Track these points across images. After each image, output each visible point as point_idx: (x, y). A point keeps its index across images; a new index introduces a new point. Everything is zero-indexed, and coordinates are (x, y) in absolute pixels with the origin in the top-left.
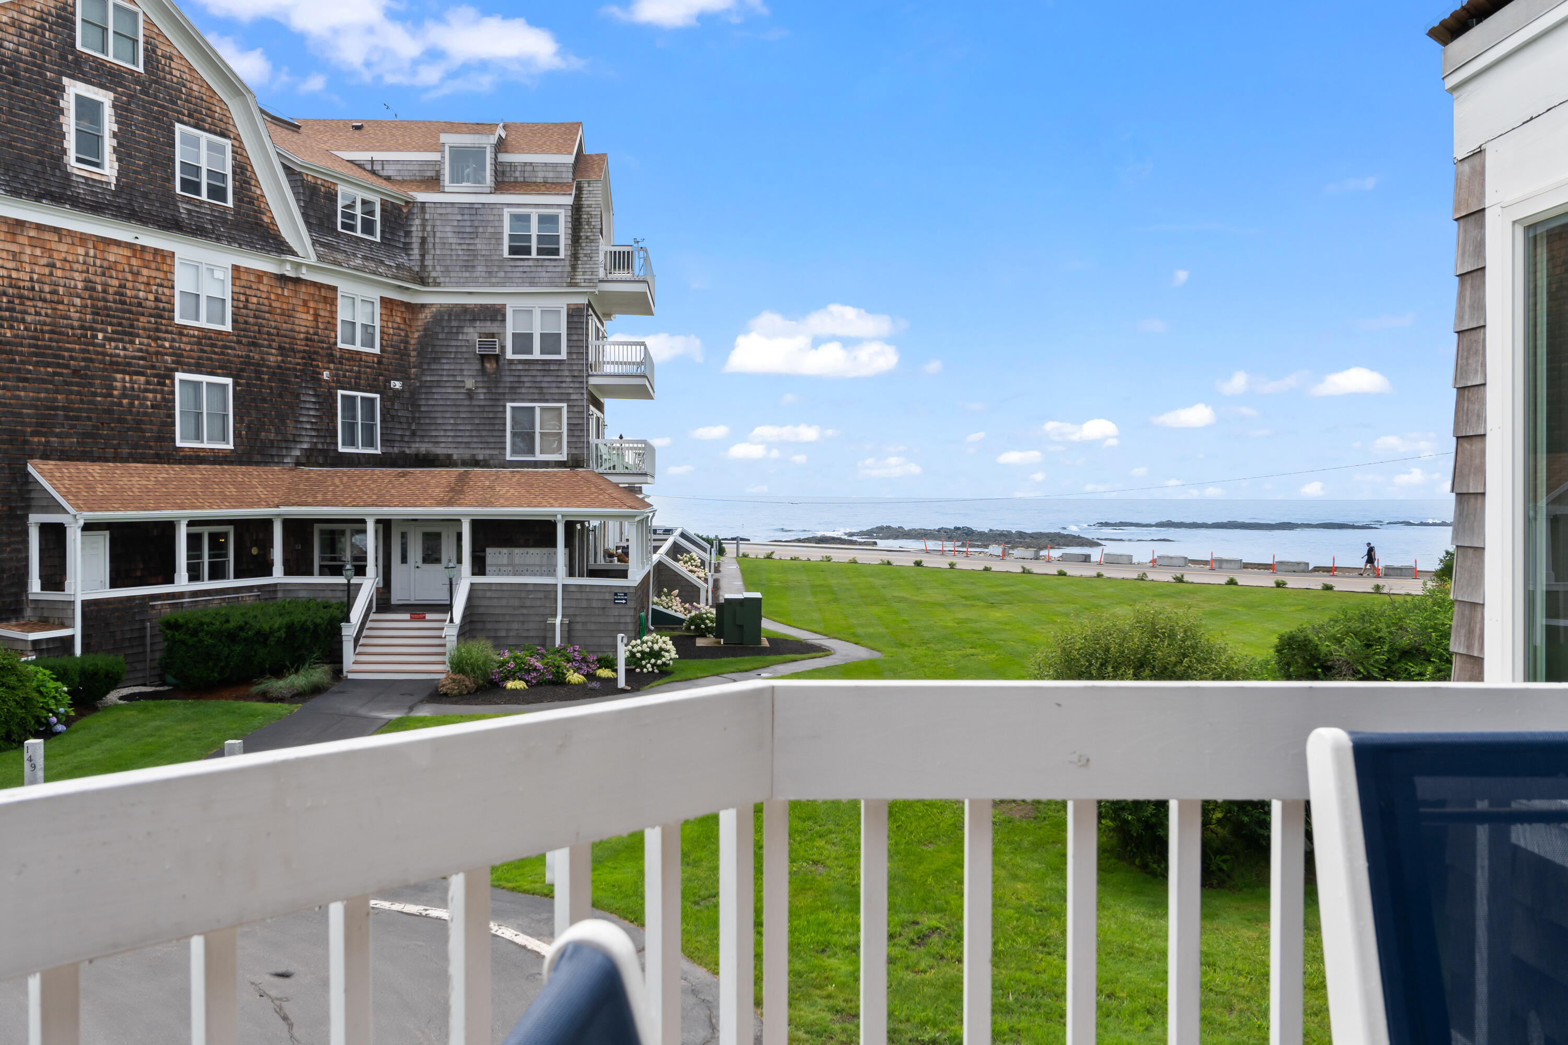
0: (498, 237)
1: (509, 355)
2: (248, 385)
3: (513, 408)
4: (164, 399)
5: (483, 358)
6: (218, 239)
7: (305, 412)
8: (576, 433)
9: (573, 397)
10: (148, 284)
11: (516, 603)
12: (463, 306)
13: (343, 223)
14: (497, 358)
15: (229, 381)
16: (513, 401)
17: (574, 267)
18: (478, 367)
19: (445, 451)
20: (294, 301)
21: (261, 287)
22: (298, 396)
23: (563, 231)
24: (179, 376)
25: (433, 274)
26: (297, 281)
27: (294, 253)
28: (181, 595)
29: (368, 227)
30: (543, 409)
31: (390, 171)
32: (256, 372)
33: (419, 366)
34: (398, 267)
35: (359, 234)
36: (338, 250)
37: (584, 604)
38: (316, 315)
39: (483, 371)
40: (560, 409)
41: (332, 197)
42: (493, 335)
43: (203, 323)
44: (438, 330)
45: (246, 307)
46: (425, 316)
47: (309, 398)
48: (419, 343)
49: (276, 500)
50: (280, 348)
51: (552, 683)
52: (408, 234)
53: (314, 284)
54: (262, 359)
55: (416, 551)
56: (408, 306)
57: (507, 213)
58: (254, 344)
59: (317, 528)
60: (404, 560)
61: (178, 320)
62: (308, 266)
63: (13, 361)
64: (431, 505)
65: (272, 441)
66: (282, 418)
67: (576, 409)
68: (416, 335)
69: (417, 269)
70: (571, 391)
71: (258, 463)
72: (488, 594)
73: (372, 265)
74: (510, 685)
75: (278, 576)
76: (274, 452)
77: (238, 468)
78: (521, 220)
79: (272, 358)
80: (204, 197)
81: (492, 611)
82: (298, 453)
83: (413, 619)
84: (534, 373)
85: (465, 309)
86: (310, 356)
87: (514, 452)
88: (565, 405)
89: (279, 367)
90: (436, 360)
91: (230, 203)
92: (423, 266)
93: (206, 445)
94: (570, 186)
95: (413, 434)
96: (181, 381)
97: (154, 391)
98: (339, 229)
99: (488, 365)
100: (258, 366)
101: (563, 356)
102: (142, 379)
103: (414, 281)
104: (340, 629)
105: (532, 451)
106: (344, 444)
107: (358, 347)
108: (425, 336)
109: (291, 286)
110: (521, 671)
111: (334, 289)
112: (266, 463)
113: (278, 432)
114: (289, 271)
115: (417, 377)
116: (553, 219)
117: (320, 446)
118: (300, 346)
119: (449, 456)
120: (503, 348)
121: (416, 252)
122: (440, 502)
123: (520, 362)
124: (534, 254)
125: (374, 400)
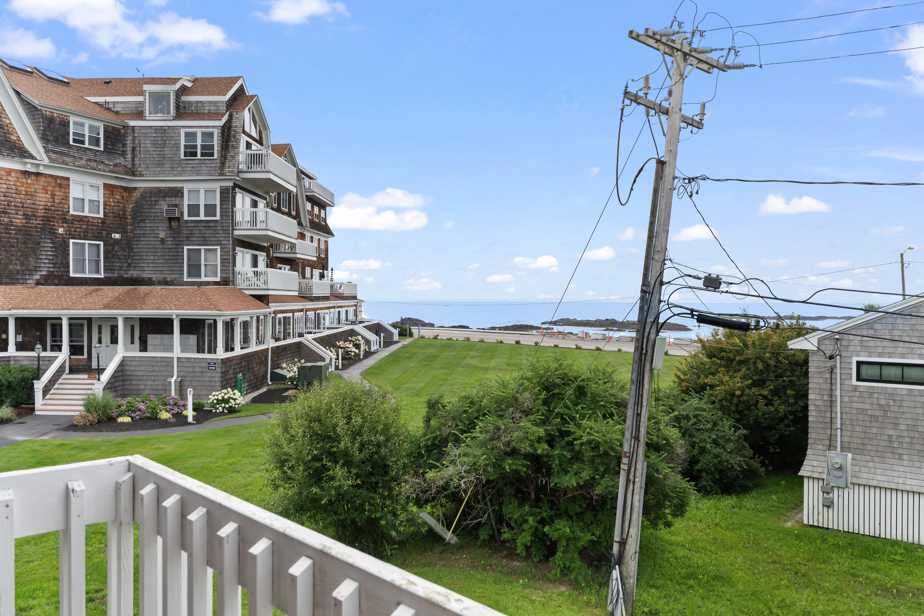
0: (177, 146)
1: (186, 217)
3: (188, 249)
5: (170, 219)
7: (45, 253)
8: (226, 265)
9: (224, 242)
11: (150, 368)
12: (158, 188)
13: (74, 139)
14: (178, 219)
16: (188, 245)
17: (223, 164)
18: (167, 225)
19: (148, 276)
20: (36, 186)
21: (10, 178)
22: (39, 243)
23: (216, 142)
25: (140, 169)
26: (38, 174)
27: (33, 158)
29: (96, 141)
30: (206, 250)
31: (118, 108)
32: (6, 229)
33: (133, 224)
34: (115, 165)
35: (87, 145)
36: (68, 155)
37: (190, 369)
38: (53, 196)
39: (170, 227)
40: (216, 250)
41: (65, 124)
42: (176, 206)
44: (144, 203)
46: (136, 195)
47: (47, 244)
48: (133, 211)
49: (10, 306)
50: (25, 215)
51: (150, 418)
52: (124, 145)
53: (52, 176)
54: (11, 221)
55: (106, 336)
56: (126, 189)
57: (182, 132)
59: (49, 323)
60: (100, 342)
62: (45, 166)
64: (100, 309)
65: (18, 271)
66: (26, 256)
67: (225, 250)
68: (131, 206)
69: (130, 166)
70: (222, 239)
72: (134, 363)
73: (94, 164)
74: (121, 420)
75: (12, 351)
76: (19, 277)
78: (191, 136)
79: (18, 221)
81: (135, 373)
82: (38, 277)
83: (89, 378)
84: (201, 228)
85: (159, 190)
86: (47, 219)
87: (189, 276)
88: (219, 247)
89: (24, 226)
90: (142, 221)
92: (133, 164)
94: (223, 115)
95: (129, 265)
98: (71, 142)
99: (173, 224)
101: (218, 218)
103: (127, 173)
104: (33, 384)
105: (200, 276)
106: (74, 272)
107: (86, 213)
108: (136, 206)
109: (33, 177)
110: (130, 410)
111: (68, 179)
112: (13, 284)
113: (22, 264)
114: (30, 168)
115: (131, 232)
116: (211, 135)
117: (56, 273)
119: (150, 279)
120: (182, 213)
121: (129, 156)
122: (106, 307)
123: (192, 221)
124: (199, 156)
125: (98, 246)
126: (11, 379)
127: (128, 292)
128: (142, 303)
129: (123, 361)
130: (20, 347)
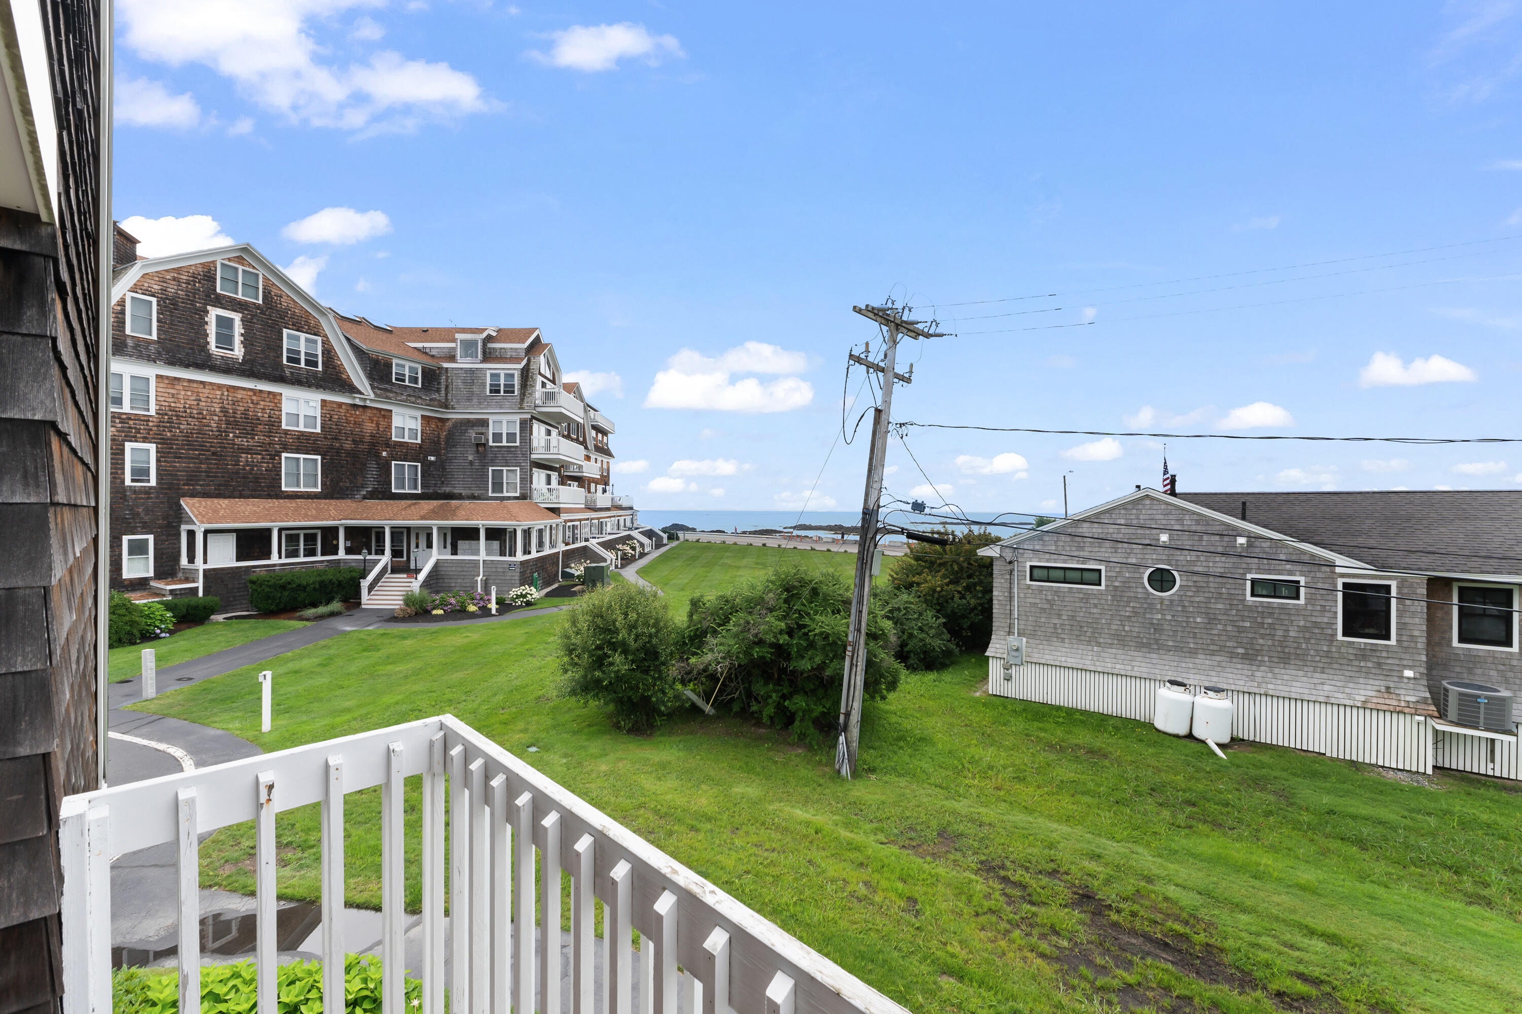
0: (485, 386)
1: (491, 444)
2: (331, 459)
3: (493, 470)
4: (274, 467)
5: (478, 445)
6: (309, 386)
7: (370, 473)
8: (524, 482)
9: (523, 464)
10: (264, 409)
11: (460, 569)
12: (468, 419)
13: (396, 378)
14: (484, 445)
15: (319, 457)
16: (493, 466)
17: (522, 400)
18: (475, 449)
19: (458, 492)
20: (363, 417)
21: (341, 410)
22: (365, 464)
23: (517, 382)
24: (284, 455)
25: (452, 404)
26: (365, 407)
27: (361, 393)
28: (274, 565)
29: (414, 380)
30: (507, 470)
31: (434, 353)
32: (337, 453)
33: (445, 449)
34: (431, 400)
35: (407, 383)
36: (391, 391)
37: (494, 570)
38: (378, 425)
39: (478, 451)
40: (516, 470)
41: (389, 366)
42: (482, 434)
43: (301, 428)
44: (455, 431)
45: (330, 420)
46: (449, 425)
47: (373, 466)
48: (446, 438)
49: (341, 518)
50: (353, 440)
51: (459, 611)
52: (439, 383)
53: (377, 409)
54: (342, 446)
55: (423, 543)
56: (440, 419)
57: (488, 373)
58: (336, 439)
59: (373, 531)
60: (417, 547)
61: (284, 426)
62: (371, 400)
63: (172, 448)
64: (417, 520)
65: (347, 488)
66: (354, 475)
67: (524, 471)
68: (444, 434)
69: (443, 401)
70: (521, 461)
71: (338, 498)
72: (446, 565)
73: (413, 399)
74: (435, 612)
75: (342, 554)
76: (348, 493)
77: (323, 501)
78: (495, 376)
79: (348, 446)
80: (303, 365)
81: (447, 573)
82: (365, 493)
83: (408, 578)
84: (503, 452)
85: (468, 421)
86: (373, 445)
87: (493, 492)
88: (518, 469)
89: (353, 450)
90: (454, 446)
91: (320, 368)
92: (447, 399)
93: (302, 489)
94: (522, 359)
95: (443, 483)
96: (286, 458)
97: (268, 463)
98: (394, 381)
99: (480, 449)
100: (338, 451)
101: (518, 444)
102: (259, 457)
103: (441, 407)
104: (359, 583)
105: (502, 492)
106: (395, 489)
107: (406, 440)
108: (449, 434)
109: (361, 409)
110: (443, 604)
111: (391, 411)
112: (343, 498)
113: (351, 482)
114: (358, 402)
115: (445, 455)
116: (512, 376)
117: (380, 490)
118: (367, 439)
119: (461, 494)
120: (488, 440)
121: (443, 392)
122: (423, 518)
123: (497, 447)
124: (502, 393)
125: (416, 466)
126: (340, 579)
127: (442, 505)
128: (453, 515)
129: (437, 563)
130: (349, 551)
